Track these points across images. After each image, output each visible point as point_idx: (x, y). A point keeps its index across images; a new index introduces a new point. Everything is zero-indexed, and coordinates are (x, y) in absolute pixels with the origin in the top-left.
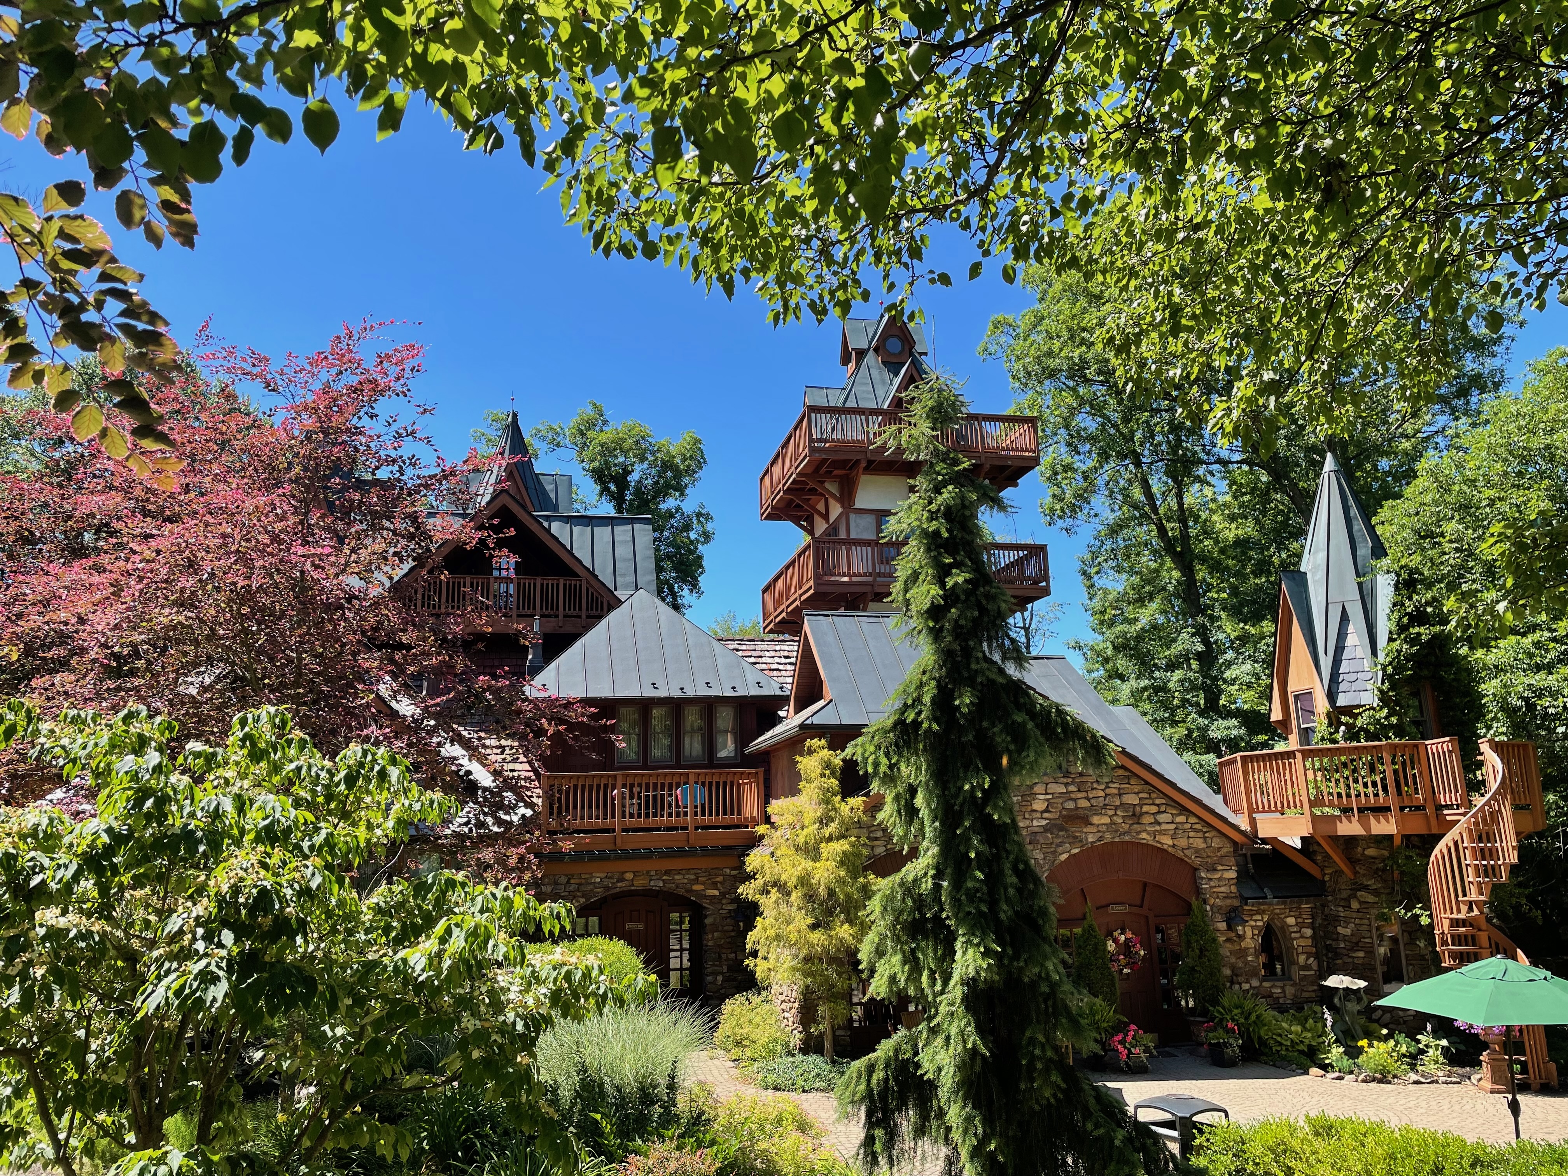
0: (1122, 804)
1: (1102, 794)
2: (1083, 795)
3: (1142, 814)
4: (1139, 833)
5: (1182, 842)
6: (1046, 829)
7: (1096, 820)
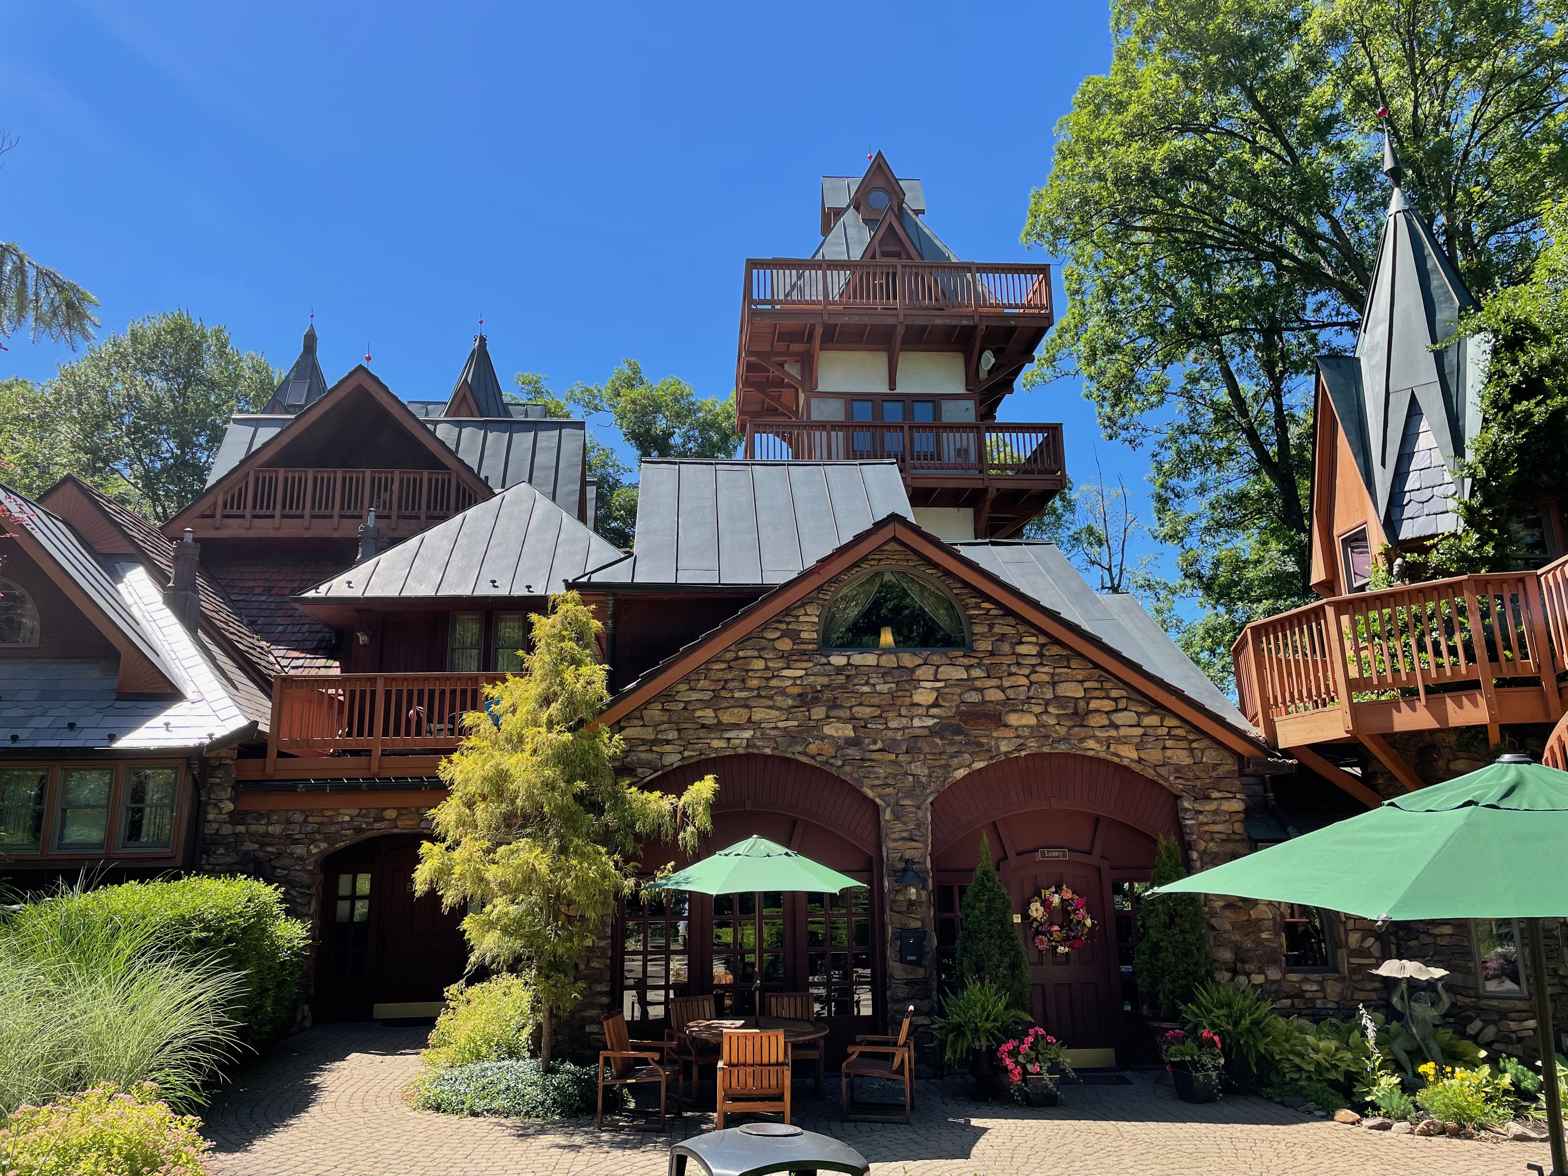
0: (1056, 697)
1: (1024, 681)
2: (995, 682)
3: (1089, 712)
4: (1082, 740)
5: (1154, 755)
6: (933, 732)
7: (1013, 719)
